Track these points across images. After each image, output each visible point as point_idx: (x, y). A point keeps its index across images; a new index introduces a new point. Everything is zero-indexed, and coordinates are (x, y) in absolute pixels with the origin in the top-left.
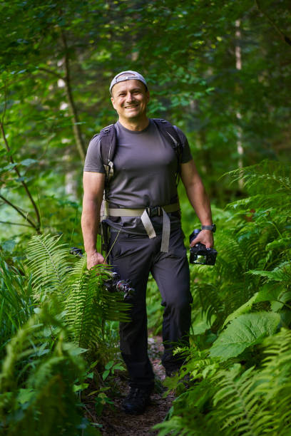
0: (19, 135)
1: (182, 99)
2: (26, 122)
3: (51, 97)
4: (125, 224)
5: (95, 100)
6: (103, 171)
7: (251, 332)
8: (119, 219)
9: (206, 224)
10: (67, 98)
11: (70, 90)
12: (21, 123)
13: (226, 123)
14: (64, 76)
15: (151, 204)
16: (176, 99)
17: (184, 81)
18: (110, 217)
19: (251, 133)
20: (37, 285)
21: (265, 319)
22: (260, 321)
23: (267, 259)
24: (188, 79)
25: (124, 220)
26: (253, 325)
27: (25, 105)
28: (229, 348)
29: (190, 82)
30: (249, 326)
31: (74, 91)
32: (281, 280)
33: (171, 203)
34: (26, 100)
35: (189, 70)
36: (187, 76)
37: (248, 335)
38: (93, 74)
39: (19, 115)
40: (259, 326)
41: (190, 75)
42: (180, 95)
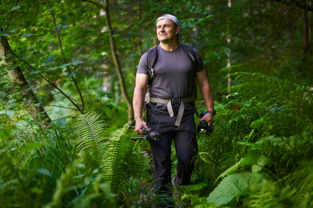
0: (71, 48)
1: (189, 23)
2: (76, 39)
3: (95, 23)
4: (159, 107)
5: (126, 26)
6: (148, 73)
7: (237, 186)
8: (155, 104)
9: (210, 110)
10: (107, 22)
11: (108, 17)
12: (73, 39)
13: (219, 46)
14: (105, 7)
15: (175, 97)
16: (185, 23)
17: (191, 11)
18: (151, 102)
19: (238, 53)
20: (81, 149)
21: (248, 178)
22: (245, 179)
23: (250, 135)
24: (194, 10)
25: (158, 105)
26: (239, 182)
27: (76, 27)
28: (221, 198)
29: (196, 12)
30: (236, 182)
31: (112, 18)
32: (261, 149)
33: (188, 97)
34: (77, 23)
35: (195, 3)
36: (193, 7)
37: (235, 188)
38: (126, 6)
39: (71, 34)
40: (244, 182)
41: (196, 7)
42: (187, 20)
